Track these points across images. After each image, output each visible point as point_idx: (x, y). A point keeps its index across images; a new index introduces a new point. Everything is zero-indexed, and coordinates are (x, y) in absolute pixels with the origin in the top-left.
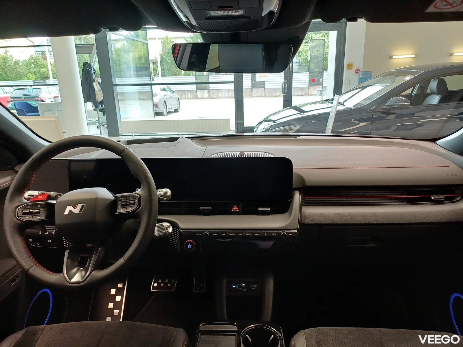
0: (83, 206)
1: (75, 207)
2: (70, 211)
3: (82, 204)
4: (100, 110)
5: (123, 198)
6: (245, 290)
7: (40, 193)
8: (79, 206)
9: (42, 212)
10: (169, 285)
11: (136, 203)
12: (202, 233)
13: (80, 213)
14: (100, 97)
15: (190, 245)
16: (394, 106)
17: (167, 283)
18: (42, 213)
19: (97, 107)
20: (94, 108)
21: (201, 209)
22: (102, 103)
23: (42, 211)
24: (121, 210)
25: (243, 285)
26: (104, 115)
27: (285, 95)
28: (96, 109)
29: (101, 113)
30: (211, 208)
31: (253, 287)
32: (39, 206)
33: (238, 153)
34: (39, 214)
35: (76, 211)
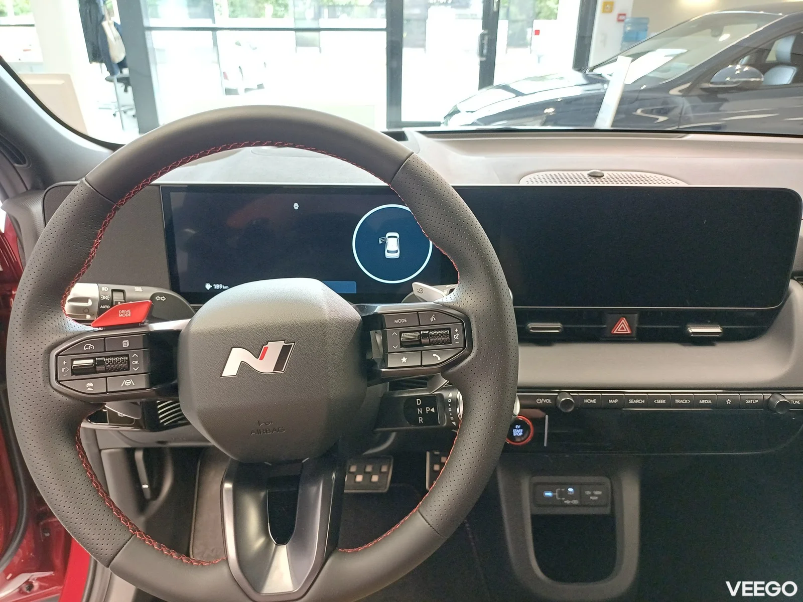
0: (285, 350)
1: (259, 353)
2: (244, 366)
3: (282, 343)
4: (119, 80)
5: (405, 320)
6: (575, 502)
7: (103, 289)
8: (274, 349)
9: (137, 362)
10: (375, 478)
11: (456, 337)
12: (554, 399)
13: (277, 372)
14: (118, 52)
15: (518, 429)
16: (725, 83)
17: (370, 474)
18: (135, 366)
19: (113, 73)
20: (108, 74)
21: (533, 329)
22: (122, 65)
23: (135, 358)
24: (404, 360)
25: (571, 490)
26: (126, 90)
27: (484, 59)
28: (112, 78)
29: (121, 87)
30: (559, 325)
31: (593, 495)
32: (126, 344)
33: (586, 174)
34: (128, 369)
35: (266, 365)
